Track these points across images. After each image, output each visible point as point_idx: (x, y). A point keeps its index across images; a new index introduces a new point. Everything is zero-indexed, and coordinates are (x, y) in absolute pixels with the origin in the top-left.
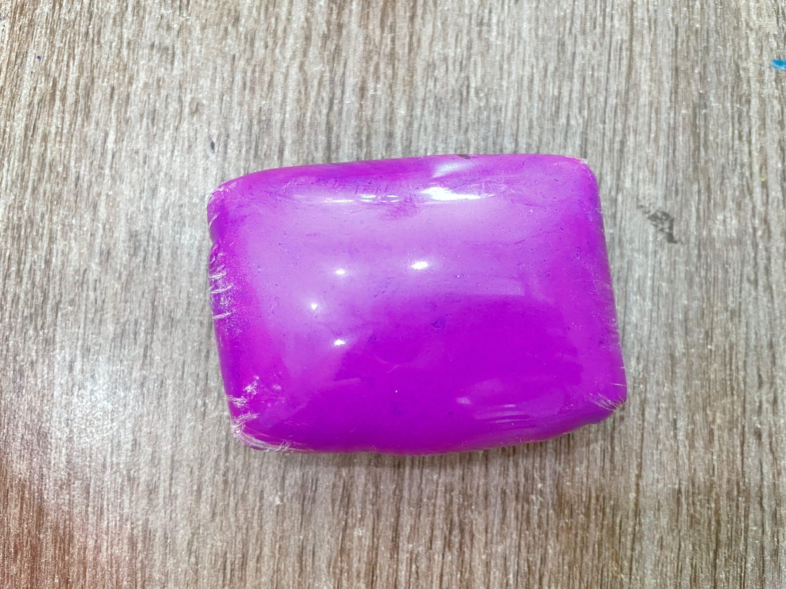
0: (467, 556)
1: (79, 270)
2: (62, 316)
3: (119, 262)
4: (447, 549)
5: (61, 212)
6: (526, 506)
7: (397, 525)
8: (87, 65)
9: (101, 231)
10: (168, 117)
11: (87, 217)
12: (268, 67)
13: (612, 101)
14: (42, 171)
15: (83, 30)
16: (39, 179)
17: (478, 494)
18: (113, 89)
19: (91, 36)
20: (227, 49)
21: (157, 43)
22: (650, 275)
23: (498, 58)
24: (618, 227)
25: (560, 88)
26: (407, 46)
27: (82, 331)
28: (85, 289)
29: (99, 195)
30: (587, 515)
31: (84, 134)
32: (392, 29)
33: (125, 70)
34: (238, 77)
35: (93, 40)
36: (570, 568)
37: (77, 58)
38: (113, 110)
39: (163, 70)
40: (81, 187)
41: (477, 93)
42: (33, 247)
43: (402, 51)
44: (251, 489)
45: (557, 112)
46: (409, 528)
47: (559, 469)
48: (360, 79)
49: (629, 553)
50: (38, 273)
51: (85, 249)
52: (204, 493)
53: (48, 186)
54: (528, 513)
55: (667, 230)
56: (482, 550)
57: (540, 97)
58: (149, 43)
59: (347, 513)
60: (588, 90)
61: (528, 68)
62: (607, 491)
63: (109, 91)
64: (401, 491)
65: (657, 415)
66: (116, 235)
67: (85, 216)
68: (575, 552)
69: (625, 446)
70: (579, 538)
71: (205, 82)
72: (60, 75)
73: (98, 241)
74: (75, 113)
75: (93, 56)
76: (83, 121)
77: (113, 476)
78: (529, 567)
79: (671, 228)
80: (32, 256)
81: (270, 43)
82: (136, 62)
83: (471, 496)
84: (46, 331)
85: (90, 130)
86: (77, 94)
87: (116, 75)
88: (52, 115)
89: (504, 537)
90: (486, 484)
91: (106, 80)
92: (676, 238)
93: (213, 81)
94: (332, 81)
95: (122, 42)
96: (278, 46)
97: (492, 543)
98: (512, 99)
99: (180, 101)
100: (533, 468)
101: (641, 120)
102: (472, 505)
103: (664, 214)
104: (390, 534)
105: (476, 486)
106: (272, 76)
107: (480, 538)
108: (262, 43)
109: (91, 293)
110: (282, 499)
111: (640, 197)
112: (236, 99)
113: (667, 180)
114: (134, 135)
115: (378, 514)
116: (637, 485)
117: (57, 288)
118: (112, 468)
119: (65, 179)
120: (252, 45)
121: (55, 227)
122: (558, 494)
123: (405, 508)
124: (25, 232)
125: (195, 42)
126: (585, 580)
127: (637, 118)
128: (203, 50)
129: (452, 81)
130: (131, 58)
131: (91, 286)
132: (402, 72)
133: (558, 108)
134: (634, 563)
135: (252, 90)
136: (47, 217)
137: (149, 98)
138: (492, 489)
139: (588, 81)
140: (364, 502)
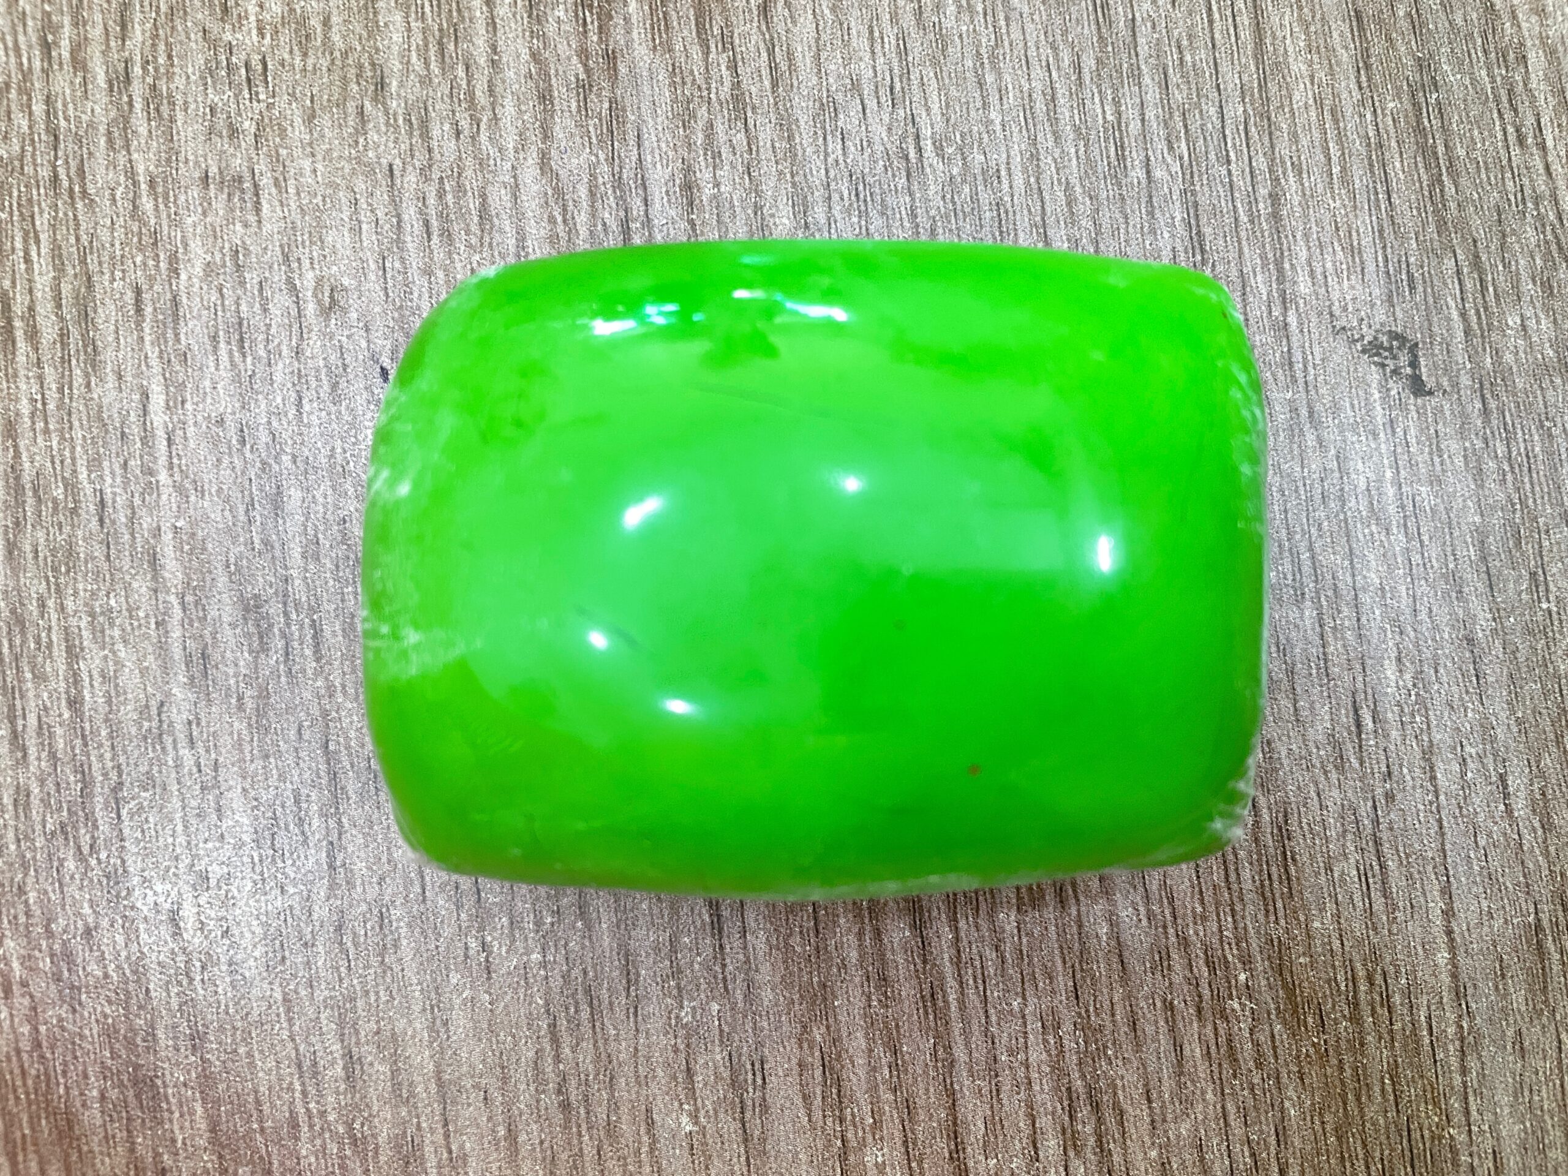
0: (1116, 1158)
1: (147, 707)
2: (132, 815)
3: (231, 672)
4: (1072, 1154)
5: (81, 586)
6: (1222, 1026)
7: (955, 1124)
8: (70, 249)
9: (177, 612)
10: (273, 331)
11: (141, 586)
12: (471, 178)
13: (1235, 110)
14: (20, 504)
15: (45, 173)
16: (17, 524)
17: (1114, 1022)
18: (138, 292)
19: (65, 184)
20: (371, 154)
21: (213, 170)
22: (1389, 474)
23: (969, 63)
24: (1301, 381)
25: (1116, 102)
26: (765, 72)
27: (181, 839)
28: (170, 748)
29: (157, 532)
30: (1355, 1019)
31: (93, 405)
32: (727, 42)
33: (155, 244)
34: (410, 213)
35: (71, 190)
36: (1339, 1138)
37: (43, 237)
38: (147, 339)
39: (239, 227)
40: (113, 522)
41: (939, 149)
42: (35, 676)
43: (756, 88)
44: (624, 1109)
45: (1121, 158)
46: (980, 1124)
47: (1278, 932)
48: (679, 164)
49: (1457, 1080)
50: (59, 731)
51: (151, 658)
52: (522, 1138)
53: (41, 535)
54: (1229, 1041)
55: (1409, 370)
56: (1146, 1139)
57: (1077, 129)
58: (197, 175)
59: (842, 1120)
60: (1178, 96)
61: (1038, 72)
62: (1388, 959)
63: (129, 297)
64: (948, 1048)
65: (1463, 774)
66: (213, 613)
67: (135, 585)
68: (1345, 1104)
69: (1407, 856)
70: (1348, 1072)
71: (339, 239)
72: (14, 282)
73: (176, 633)
74: (66, 360)
75: (78, 225)
76: (87, 375)
77: (318, 1142)
78: (1253, 1155)
79: (1414, 364)
80: (38, 696)
81: (464, 124)
82: (176, 222)
83: (1101, 1029)
84: (103, 855)
85: (106, 392)
86: (62, 319)
87: (139, 259)
88: (16, 376)
89: (1188, 1103)
90: (1129, 996)
91: (118, 274)
92: (1430, 383)
93: (356, 231)
94: (618, 182)
95: (136, 184)
96: (483, 126)
97: (1164, 1121)
98: (1018, 145)
99: (293, 289)
100: (1221, 942)
101: (1304, 142)
102: (1105, 1047)
103: (1394, 336)
104: (942, 1146)
105: (1106, 1004)
106: (484, 196)
107: (1137, 1114)
108: (447, 127)
109: (185, 752)
110: (695, 1118)
111: (1336, 308)
112: (415, 261)
113: (1386, 260)
114: (207, 383)
115: (909, 1107)
116: (1449, 932)
117: (108, 756)
118: (311, 1127)
119: (74, 511)
120: (426, 135)
121: (73, 621)
122: (1285, 986)
123: (964, 1083)
124: (11, 646)
125: (297, 152)
126: (1377, 1154)
127: (1294, 137)
128: (320, 167)
129: (879, 131)
130: (164, 216)
131: (181, 737)
132: (766, 134)
133: (1121, 147)
134: (1471, 1099)
135: (447, 235)
136: (51, 603)
137: (222, 295)
138: (1143, 1004)
139: (1174, 78)
140: (873, 1089)
